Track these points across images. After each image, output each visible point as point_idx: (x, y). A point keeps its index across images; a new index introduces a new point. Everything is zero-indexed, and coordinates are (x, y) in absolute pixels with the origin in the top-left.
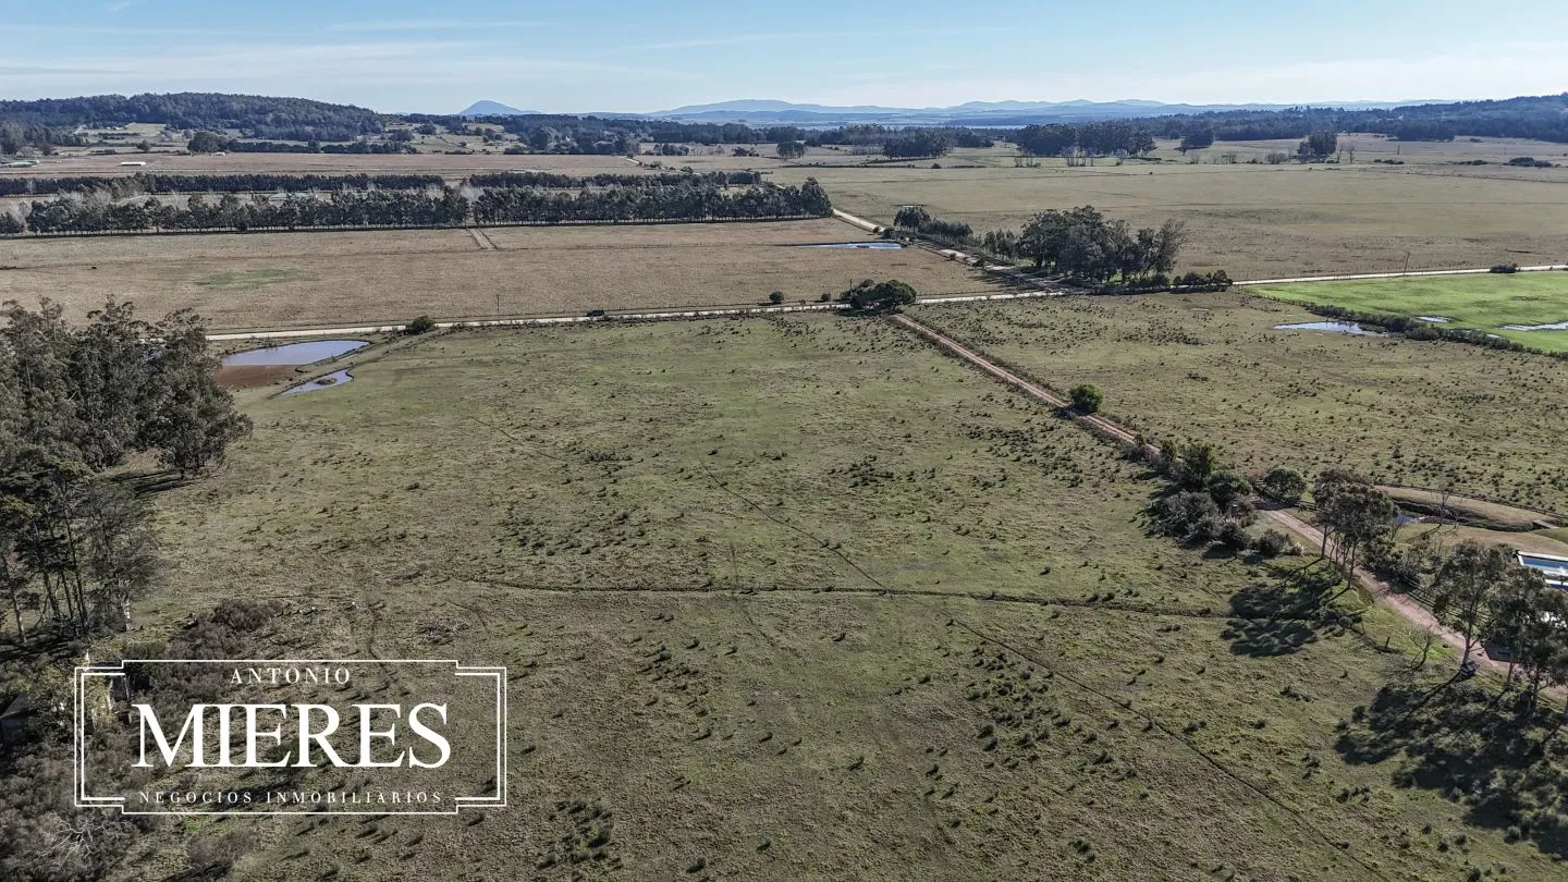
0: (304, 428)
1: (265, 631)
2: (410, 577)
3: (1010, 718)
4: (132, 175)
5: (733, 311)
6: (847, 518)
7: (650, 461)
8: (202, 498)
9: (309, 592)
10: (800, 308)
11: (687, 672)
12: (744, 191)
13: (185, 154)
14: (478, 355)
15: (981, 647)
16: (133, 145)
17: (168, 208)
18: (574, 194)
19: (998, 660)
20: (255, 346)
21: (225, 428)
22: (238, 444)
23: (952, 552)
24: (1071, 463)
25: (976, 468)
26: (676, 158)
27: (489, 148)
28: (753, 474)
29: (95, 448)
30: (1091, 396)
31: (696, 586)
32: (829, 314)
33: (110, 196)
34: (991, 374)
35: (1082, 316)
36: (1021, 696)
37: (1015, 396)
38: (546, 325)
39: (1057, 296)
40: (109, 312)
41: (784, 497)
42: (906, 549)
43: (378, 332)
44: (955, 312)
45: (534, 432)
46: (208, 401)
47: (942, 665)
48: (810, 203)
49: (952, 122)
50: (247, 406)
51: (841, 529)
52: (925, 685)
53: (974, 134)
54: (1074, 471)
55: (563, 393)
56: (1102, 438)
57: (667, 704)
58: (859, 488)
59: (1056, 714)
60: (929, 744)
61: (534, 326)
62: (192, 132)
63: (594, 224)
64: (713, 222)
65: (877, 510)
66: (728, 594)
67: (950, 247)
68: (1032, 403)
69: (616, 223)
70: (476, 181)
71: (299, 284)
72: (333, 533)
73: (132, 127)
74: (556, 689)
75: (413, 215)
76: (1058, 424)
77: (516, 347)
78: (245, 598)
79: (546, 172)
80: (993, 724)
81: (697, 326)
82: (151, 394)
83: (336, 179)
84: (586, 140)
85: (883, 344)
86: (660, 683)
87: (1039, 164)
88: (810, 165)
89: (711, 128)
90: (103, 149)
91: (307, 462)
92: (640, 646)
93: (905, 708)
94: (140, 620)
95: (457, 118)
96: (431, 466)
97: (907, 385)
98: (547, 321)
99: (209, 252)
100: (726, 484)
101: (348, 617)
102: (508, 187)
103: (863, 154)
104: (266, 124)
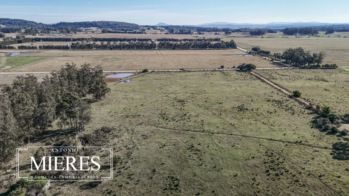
0: (121, 91)
1: (111, 133)
2: (140, 124)
3: (274, 168)
4: (91, 38)
5: (212, 70)
6: (236, 118)
7: (191, 102)
8: (100, 105)
9: (120, 126)
10: (228, 69)
11: (198, 150)
12: (216, 42)
13: (101, 33)
14: (157, 77)
15: (267, 151)
16: (91, 31)
17: (97, 45)
18: (179, 43)
19: (271, 155)
20: (112, 74)
21: (106, 90)
22: (108, 94)
23: (261, 128)
24: (292, 109)
25: (268, 109)
26: (202, 35)
27: (161, 33)
28: (215, 107)
29: (81, 93)
30: (299, 93)
31: (200, 131)
32: (235, 71)
33: (86, 42)
34: (273, 87)
35: (297, 74)
36: (277, 163)
37: (279, 92)
38: (171, 72)
39: (291, 69)
40: (85, 66)
41: (222, 112)
42: (250, 127)
43: (136, 72)
44: (265, 71)
45: (167, 95)
46: (102, 85)
47: (257, 154)
48: (232, 45)
49: (267, 27)
50: (110, 86)
51: (234, 121)
52: (253, 159)
53: (272, 30)
54: (293, 111)
55: (174, 87)
56: (301, 103)
57: (193, 157)
58: (239, 112)
59: (285, 169)
60: (253, 172)
61: (168, 71)
62: (102, 29)
63: (183, 50)
64: (209, 49)
65: (244, 117)
66: (207, 133)
67: (265, 56)
68: (283, 94)
69: (187, 49)
70: (158, 40)
71: (121, 61)
72: (125, 114)
73: (91, 28)
74: (169, 151)
75: (145, 47)
76: (290, 99)
77: (164, 76)
78: (107, 126)
79: (173, 38)
80: (269, 169)
81: (204, 73)
82: (92, 83)
83: (130, 39)
84: (182, 31)
85: (247, 78)
86: (192, 152)
87: (288, 37)
88: (232, 37)
89: (210, 28)
90: (86, 32)
91: (121, 98)
92: (187, 143)
93: (248, 164)
94: (87, 129)
95: (155, 26)
96: (146, 101)
97: (252, 88)
98: (171, 71)
99: (104, 54)
100: (208, 109)
101: (127, 131)
102: (165, 41)
103: (245, 34)
104: (117, 27)
